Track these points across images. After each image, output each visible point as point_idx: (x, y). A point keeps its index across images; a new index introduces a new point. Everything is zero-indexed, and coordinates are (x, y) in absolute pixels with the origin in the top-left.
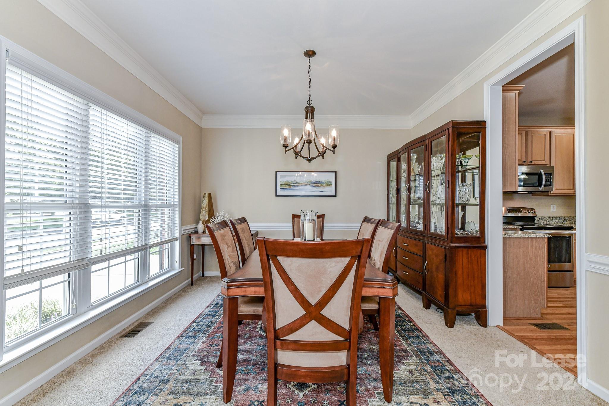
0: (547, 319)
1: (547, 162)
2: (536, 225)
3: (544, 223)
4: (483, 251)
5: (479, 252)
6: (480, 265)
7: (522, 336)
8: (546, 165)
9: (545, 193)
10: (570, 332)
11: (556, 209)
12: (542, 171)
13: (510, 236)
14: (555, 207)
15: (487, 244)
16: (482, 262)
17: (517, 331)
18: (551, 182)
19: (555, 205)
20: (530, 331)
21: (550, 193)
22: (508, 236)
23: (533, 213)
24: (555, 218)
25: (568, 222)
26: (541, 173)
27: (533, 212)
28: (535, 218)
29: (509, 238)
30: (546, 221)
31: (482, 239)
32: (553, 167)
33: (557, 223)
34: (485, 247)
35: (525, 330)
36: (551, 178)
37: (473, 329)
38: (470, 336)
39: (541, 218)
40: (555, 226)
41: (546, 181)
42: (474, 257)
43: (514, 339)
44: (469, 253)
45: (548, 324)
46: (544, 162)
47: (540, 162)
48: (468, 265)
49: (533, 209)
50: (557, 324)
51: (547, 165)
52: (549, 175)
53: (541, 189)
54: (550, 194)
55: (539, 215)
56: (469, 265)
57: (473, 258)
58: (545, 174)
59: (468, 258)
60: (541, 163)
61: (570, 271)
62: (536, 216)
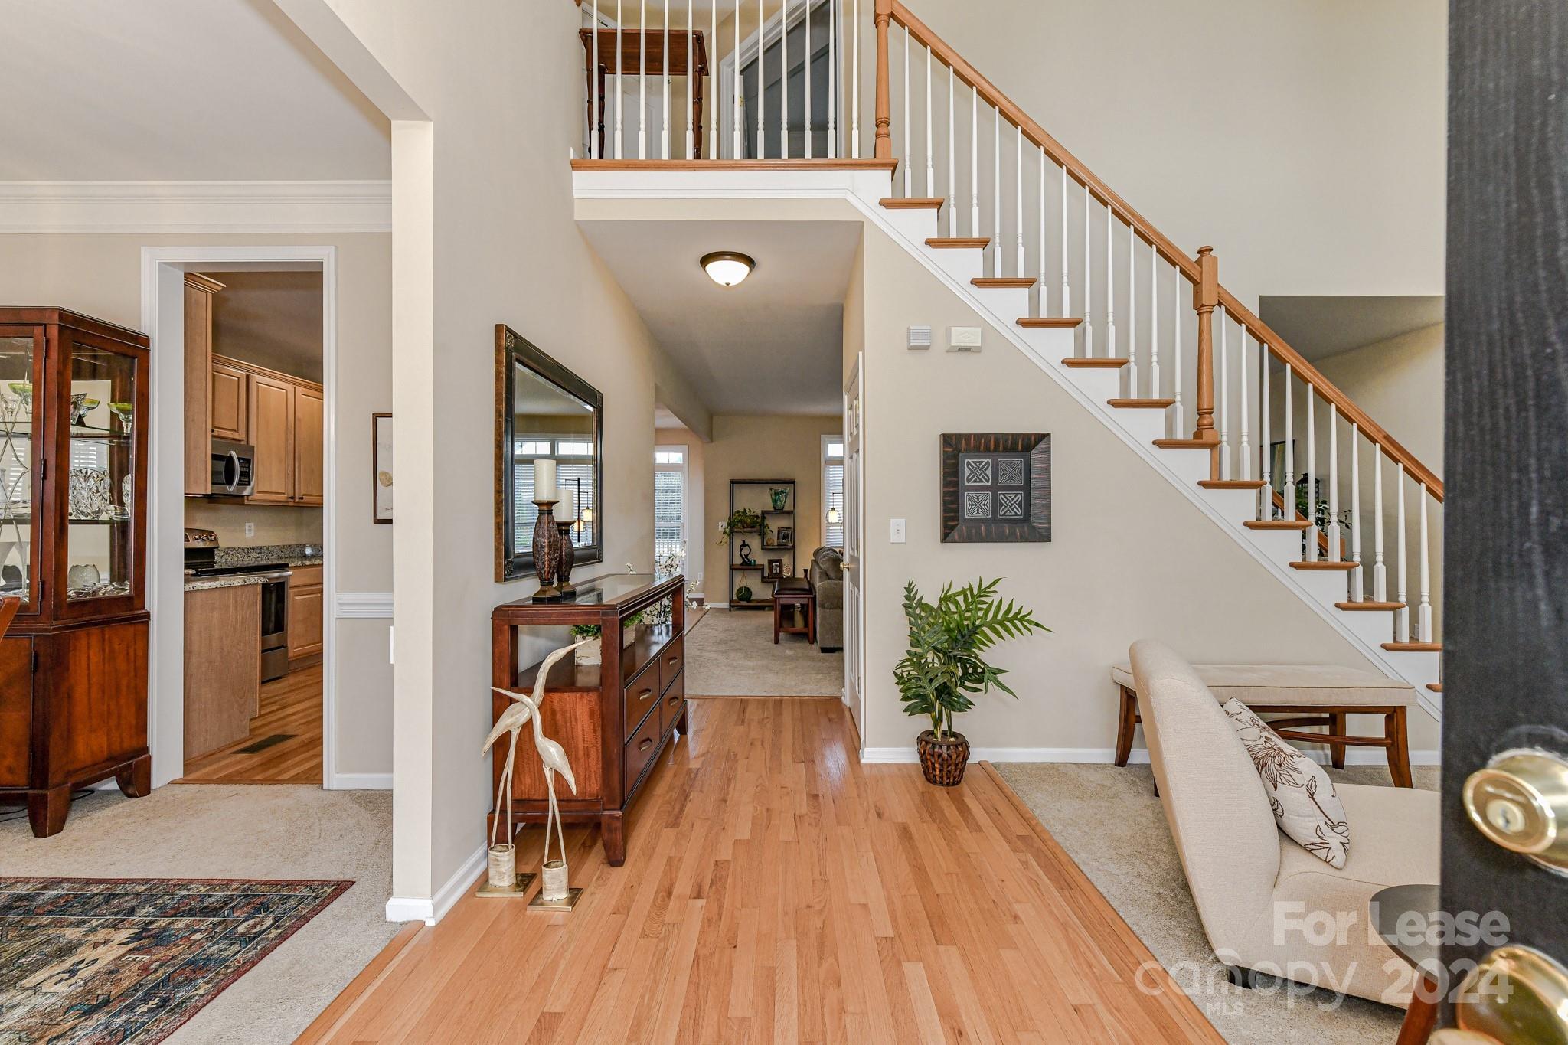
0: (260, 735)
1: (242, 436)
2: (216, 566)
3: (234, 560)
4: (140, 627)
5: (131, 629)
6: (133, 659)
7: (226, 776)
8: (240, 441)
9: (237, 499)
10: (297, 738)
11: (255, 531)
12: (233, 453)
13: (195, 589)
14: (253, 527)
15: (148, 610)
16: (140, 653)
17: (216, 771)
18: (249, 476)
19: (252, 524)
20: (239, 762)
21: (248, 499)
22: (192, 589)
23: (211, 540)
24: (253, 549)
25: (275, 556)
26: (231, 457)
27: (213, 538)
28: (216, 551)
29: (194, 591)
30: (237, 556)
31: (136, 601)
32: (253, 447)
33: (256, 560)
34: (148, 615)
35: (227, 766)
36: (249, 467)
37: (120, 810)
38: (117, 823)
39: (228, 551)
40: (254, 565)
41: (242, 474)
42: (119, 645)
43: (213, 787)
44: (107, 636)
45: (264, 741)
46: (236, 436)
47: (228, 434)
48: (104, 664)
49: (211, 533)
50: (279, 736)
51: (242, 443)
52: (247, 462)
53: (231, 489)
54: (246, 502)
55: (223, 544)
56: (106, 665)
57: (116, 647)
58: (239, 459)
59: (104, 650)
60: (231, 436)
61: (282, 647)
62: (217, 548)
